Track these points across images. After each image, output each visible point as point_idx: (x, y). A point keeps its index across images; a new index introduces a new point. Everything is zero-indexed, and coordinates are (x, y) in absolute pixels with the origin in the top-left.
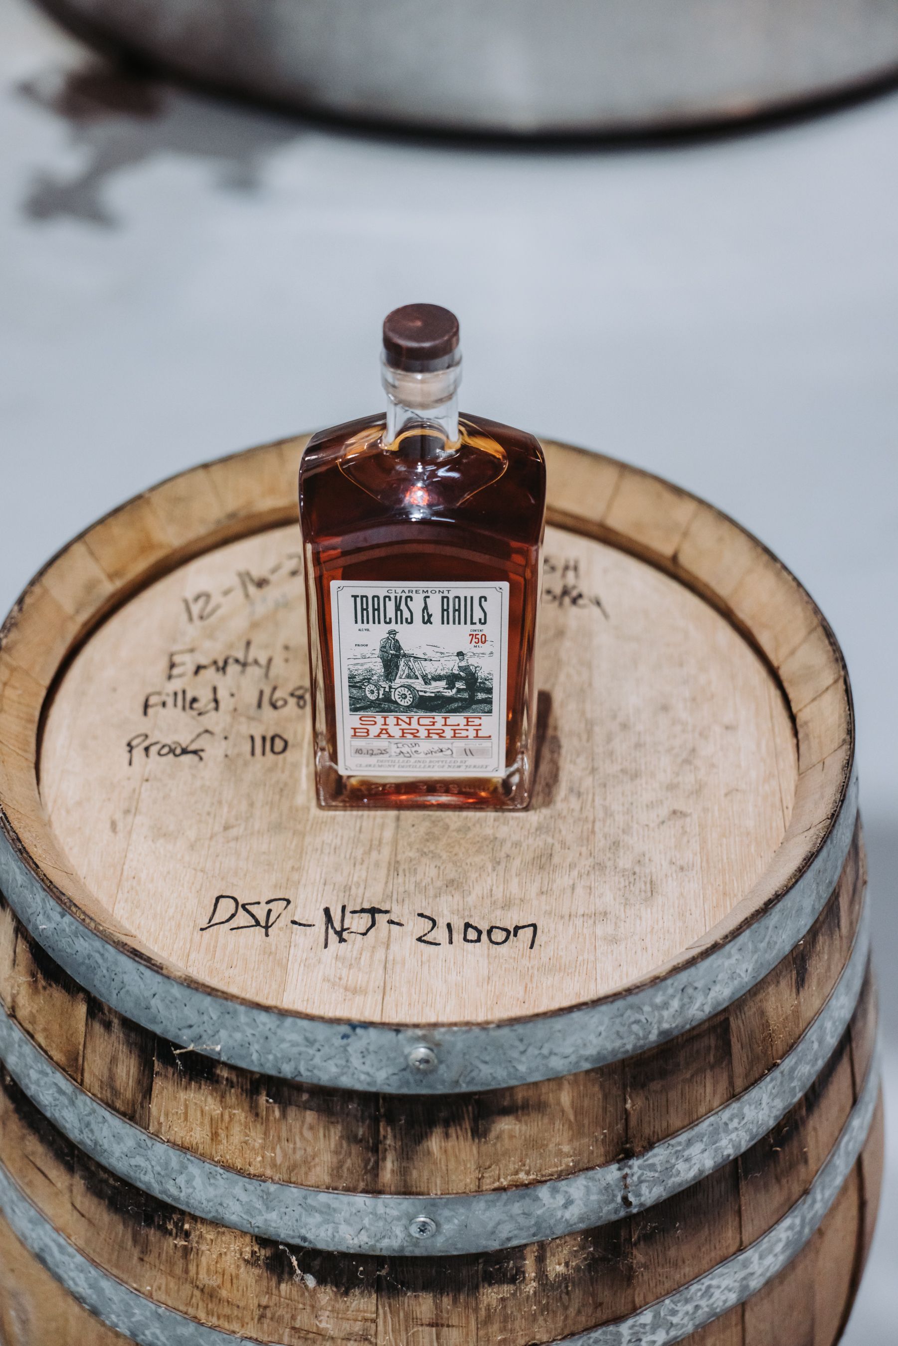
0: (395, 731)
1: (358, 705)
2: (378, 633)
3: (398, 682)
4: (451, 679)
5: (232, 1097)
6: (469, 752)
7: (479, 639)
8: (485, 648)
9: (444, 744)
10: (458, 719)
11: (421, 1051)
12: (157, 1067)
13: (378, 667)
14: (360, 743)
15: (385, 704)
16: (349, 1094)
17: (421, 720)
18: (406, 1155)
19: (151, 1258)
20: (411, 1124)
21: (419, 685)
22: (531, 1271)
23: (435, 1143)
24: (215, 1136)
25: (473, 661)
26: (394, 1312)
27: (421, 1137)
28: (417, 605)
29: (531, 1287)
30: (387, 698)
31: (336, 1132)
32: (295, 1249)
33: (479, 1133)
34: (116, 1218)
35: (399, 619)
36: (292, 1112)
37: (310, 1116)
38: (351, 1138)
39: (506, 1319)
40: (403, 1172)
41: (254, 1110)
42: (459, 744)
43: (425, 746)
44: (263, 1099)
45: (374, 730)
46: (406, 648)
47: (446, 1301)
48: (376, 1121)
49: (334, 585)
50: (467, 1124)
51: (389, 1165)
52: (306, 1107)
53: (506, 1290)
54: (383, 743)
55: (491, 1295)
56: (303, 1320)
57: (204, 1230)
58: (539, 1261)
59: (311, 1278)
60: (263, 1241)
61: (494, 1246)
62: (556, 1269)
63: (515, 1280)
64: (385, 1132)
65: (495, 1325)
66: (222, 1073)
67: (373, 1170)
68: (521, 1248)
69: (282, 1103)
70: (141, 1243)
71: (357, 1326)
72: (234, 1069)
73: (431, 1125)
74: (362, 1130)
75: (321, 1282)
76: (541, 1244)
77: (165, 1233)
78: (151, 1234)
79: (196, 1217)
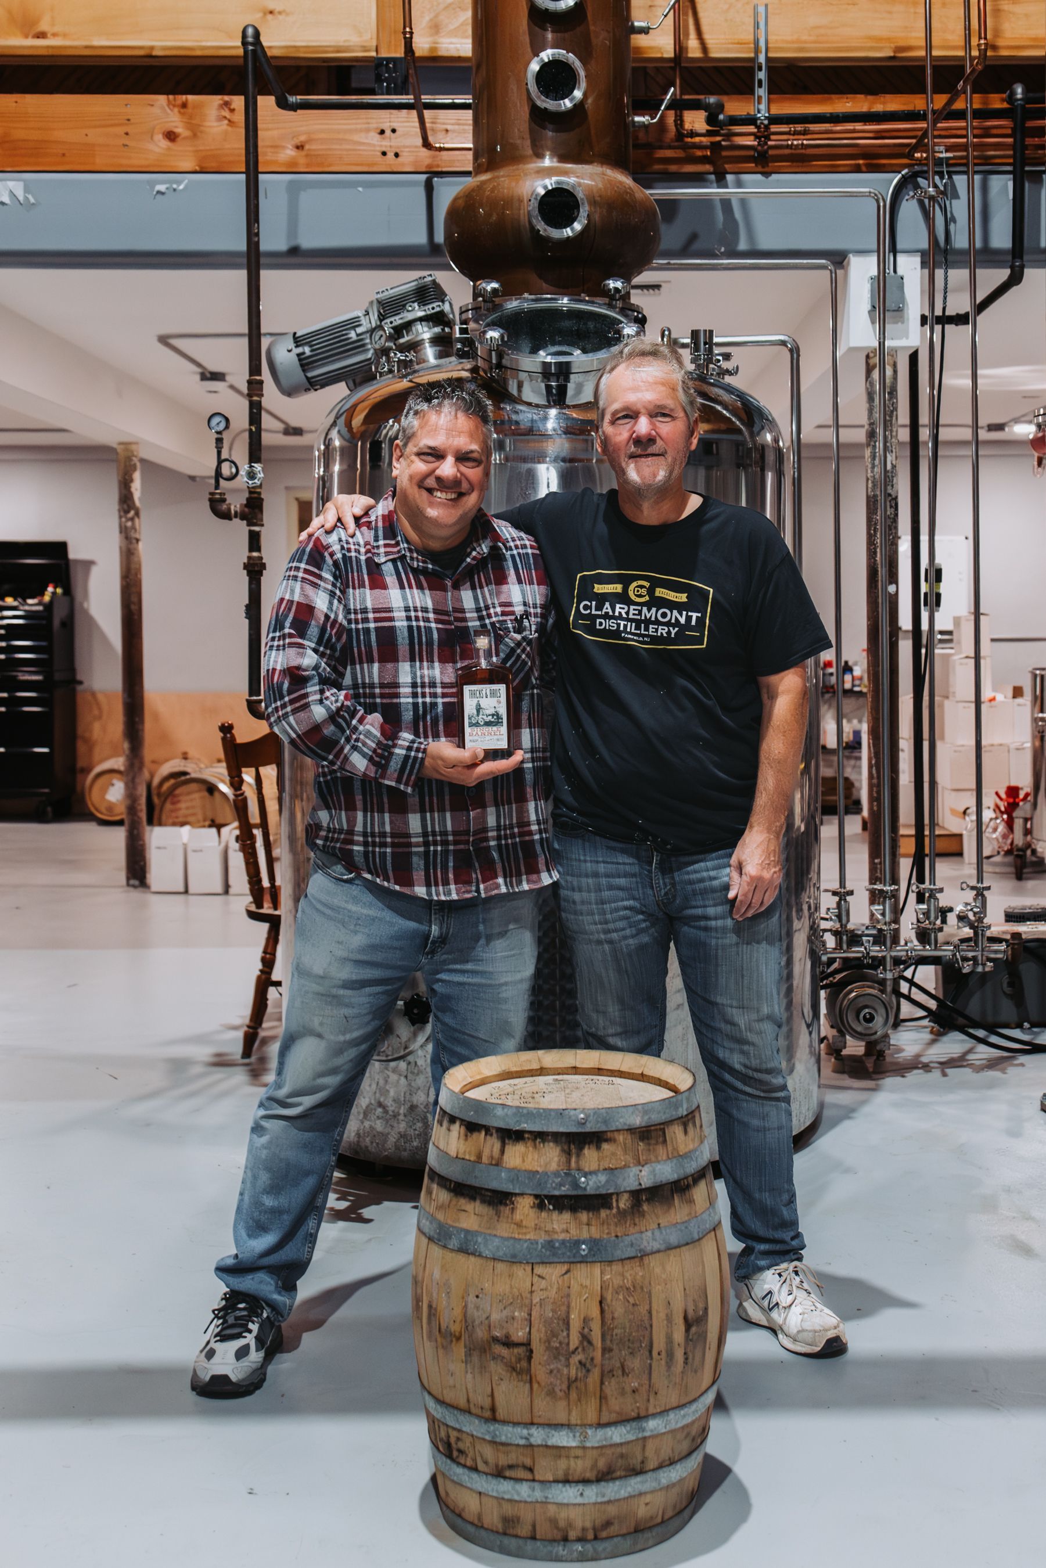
5: (530, 1143)
11: (582, 1116)
12: (507, 1141)
16: (562, 1134)
18: (578, 1156)
19: (501, 1219)
20: (579, 1144)
22: (614, 1204)
23: (586, 1151)
24: (524, 1161)
26: (576, 1219)
27: (581, 1149)
29: (615, 1211)
31: (558, 1149)
32: (546, 1196)
33: (598, 1148)
34: (490, 1208)
36: (546, 1144)
37: (551, 1144)
38: (563, 1150)
39: (608, 1224)
40: (577, 1162)
41: (535, 1147)
44: (538, 1141)
47: (591, 1214)
48: (569, 1143)
50: (595, 1144)
51: (573, 1160)
52: (549, 1141)
53: (608, 1212)
55: (604, 1213)
56: (549, 1227)
57: (519, 1199)
58: (617, 1201)
59: (551, 1207)
60: (536, 1196)
61: (604, 1192)
62: (622, 1205)
63: (610, 1208)
64: (572, 1147)
65: (605, 1227)
66: (526, 1136)
67: (569, 1162)
68: (611, 1194)
69: (543, 1141)
70: (498, 1214)
71: (565, 1226)
72: (530, 1132)
73: (585, 1144)
74: (566, 1147)
75: (554, 1209)
76: (618, 1194)
77: (506, 1205)
78: (502, 1208)
79: (516, 1195)
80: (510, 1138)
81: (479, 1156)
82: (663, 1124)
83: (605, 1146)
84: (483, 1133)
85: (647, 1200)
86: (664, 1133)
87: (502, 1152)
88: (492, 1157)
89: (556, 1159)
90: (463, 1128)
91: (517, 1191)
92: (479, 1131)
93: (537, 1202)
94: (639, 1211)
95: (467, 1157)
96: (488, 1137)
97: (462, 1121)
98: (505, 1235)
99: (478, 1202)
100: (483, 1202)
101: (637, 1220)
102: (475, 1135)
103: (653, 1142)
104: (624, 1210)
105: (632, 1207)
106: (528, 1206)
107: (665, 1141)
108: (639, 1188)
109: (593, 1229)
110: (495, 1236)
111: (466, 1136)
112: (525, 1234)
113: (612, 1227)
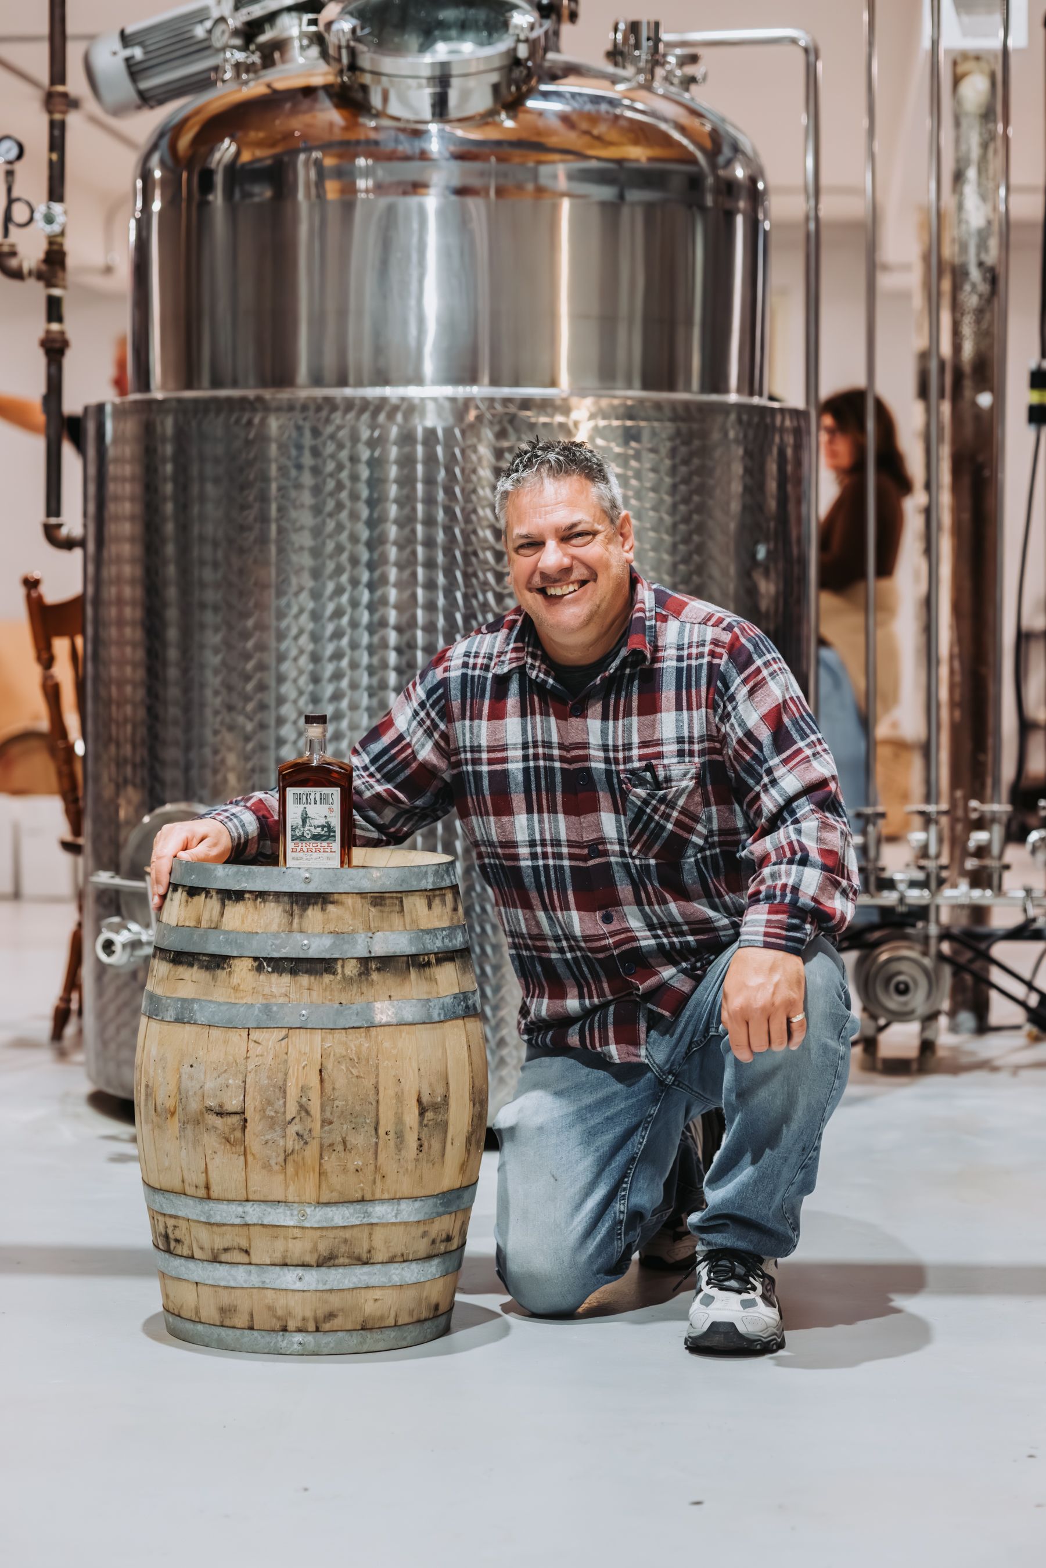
0: (305, 849)
1: (295, 838)
2: (301, 807)
3: (307, 828)
4: (323, 827)
5: (250, 904)
6: (328, 858)
7: (331, 810)
8: (333, 814)
9: (320, 855)
10: (325, 844)
11: (307, 875)
12: (227, 902)
13: (301, 823)
14: (294, 855)
15: (302, 838)
16: (285, 894)
17: (313, 844)
18: (301, 916)
19: (218, 983)
20: (303, 904)
21: (312, 829)
22: (339, 970)
23: (310, 912)
24: (243, 922)
25: (329, 819)
26: (296, 984)
27: (305, 910)
28: (312, 797)
29: (339, 977)
30: (303, 835)
31: (280, 909)
32: (265, 959)
33: (323, 909)
34: (208, 973)
35: (307, 803)
36: (267, 904)
37: (273, 904)
38: (285, 911)
39: (332, 990)
40: (300, 924)
41: (256, 907)
42: (326, 855)
43: (315, 855)
44: (259, 900)
45: (298, 849)
46: (309, 815)
47: (312, 978)
48: (292, 904)
49: (288, 789)
50: (320, 906)
51: (296, 921)
53: (332, 977)
54: (301, 855)
55: (327, 978)
56: (267, 991)
57: (236, 962)
58: (343, 967)
59: (270, 969)
60: (256, 959)
61: (328, 956)
62: (348, 972)
63: (334, 973)
64: (295, 907)
65: (328, 993)
66: (247, 896)
67: (291, 923)
68: (336, 960)
69: (264, 901)
70: (215, 979)
71: (283, 990)
72: (251, 892)
73: (309, 905)
74: (288, 908)
75: (273, 972)
76: (343, 959)
77: (223, 968)
78: (219, 972)
79: (234, 957)
80: (230, 899)
81: (199, 921)
82: (400, 892)
83: (331, 908)
84: (203, 895)
85: (378, 970)
86: (402, 902)
87: (222, 914)
88: (211, 921)
89: (277, 920)
90: (185, 894)
91: (235, 954)
92: (199, 894)
93: (256, 964)
94: (367, 979)
95: (187, 924)
96: (208, 900)
97: (184, 886)
98: (221, 1000)
99: (195, 967)
100: (201, 967)
101: (364, 989)
102: (196, 898)
103: (387, 909)
104: (351, 979)
105: (360, 975)
106: (245, 970)
107: (402, 911)
108: (367, 955)
109: (314, 994)
110: (210, 1001)
111: (187, 901)
112: (242, 998)
113: (336, 993)
